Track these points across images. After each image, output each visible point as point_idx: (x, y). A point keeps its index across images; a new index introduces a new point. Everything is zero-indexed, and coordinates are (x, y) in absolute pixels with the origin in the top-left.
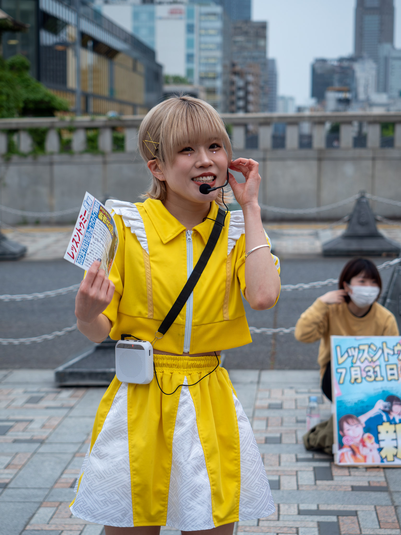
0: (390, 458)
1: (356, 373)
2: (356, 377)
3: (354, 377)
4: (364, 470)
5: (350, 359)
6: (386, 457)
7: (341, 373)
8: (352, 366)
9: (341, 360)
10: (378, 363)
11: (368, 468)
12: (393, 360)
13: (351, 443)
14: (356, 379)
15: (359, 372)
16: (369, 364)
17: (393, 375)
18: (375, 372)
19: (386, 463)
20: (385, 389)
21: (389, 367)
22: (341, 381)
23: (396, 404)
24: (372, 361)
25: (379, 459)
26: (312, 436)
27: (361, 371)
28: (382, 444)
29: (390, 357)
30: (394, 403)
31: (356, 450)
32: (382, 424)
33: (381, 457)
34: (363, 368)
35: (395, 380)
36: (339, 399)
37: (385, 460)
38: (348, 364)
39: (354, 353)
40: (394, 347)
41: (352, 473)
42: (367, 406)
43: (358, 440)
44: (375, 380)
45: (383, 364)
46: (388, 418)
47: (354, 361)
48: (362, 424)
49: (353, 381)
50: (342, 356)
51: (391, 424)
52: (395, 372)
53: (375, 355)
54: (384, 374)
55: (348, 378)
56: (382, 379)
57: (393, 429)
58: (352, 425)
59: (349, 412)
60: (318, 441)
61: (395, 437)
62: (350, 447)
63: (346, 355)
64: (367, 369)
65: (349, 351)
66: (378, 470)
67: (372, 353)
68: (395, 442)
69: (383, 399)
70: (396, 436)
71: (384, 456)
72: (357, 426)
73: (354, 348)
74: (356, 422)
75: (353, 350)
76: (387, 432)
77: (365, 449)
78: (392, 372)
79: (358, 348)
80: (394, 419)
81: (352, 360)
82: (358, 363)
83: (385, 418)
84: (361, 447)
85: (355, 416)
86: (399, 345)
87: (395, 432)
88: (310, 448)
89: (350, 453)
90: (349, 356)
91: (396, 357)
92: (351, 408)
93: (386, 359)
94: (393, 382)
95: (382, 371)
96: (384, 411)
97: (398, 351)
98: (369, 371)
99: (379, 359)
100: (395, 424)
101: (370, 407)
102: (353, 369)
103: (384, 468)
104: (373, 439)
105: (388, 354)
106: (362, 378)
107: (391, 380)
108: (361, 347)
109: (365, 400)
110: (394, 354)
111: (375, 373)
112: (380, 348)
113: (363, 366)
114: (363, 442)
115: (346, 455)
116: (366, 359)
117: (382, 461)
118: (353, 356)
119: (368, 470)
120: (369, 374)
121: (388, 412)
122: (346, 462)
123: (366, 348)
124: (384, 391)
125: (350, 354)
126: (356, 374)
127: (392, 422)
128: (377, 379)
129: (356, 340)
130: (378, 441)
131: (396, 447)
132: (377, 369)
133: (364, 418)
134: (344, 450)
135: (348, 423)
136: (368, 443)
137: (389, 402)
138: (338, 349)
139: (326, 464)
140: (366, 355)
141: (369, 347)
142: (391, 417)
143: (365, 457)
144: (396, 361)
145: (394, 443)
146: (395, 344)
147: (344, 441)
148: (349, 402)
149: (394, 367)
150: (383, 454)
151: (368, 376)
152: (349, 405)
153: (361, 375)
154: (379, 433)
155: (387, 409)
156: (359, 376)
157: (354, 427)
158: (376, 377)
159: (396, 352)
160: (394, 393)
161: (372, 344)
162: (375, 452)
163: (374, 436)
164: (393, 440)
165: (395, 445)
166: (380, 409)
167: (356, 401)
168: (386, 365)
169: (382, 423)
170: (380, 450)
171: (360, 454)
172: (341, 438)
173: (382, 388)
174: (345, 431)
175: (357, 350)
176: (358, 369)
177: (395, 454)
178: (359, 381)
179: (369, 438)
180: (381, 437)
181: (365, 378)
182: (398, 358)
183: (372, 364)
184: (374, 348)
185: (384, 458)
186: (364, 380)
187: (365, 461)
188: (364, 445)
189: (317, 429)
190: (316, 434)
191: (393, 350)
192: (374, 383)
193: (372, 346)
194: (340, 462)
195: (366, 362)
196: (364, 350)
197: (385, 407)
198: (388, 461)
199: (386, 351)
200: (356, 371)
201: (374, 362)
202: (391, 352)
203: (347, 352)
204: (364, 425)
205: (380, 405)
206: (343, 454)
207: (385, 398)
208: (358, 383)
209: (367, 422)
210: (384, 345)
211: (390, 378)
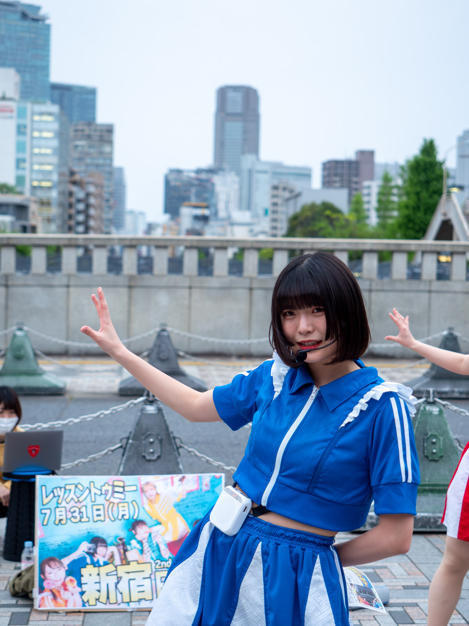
0: (92, 602)
1: (60, 513)
2: (61, 518)
3: (58, 518)
4: (65, 614)
5: (55, 499)
6: (88, 601)
7: (46, 514)
8: (57, 507)
9: (46, 501)
10: (84, 503)
11: (68, 613)
12: (100, 500)
13: (52, 587)
14: (60, 520)
15: (64, 513)
16: (75, 505)
17: (99, 515)
18: (80, 512)
19: (88, 608)
20: (90, 531)
21: (95, 508)
22: (45, 523)
23: (101, 546)
24: (78, 501)
25: (81, 603)
26: (17, 581)
27: (66, 511)
28: (84, 588)
29: (97, 496)
30: (99, 544)
31: (57, 594)
32: (85, 567)
33: (83, 601)
34: (68, 509)
35: (101, 521)
36: (42, 542)
37: (87, 604)
38: (53, 504)
39: (59, 494)
40: (102, 486)
41: (50, 618)
42: (71, 548)
43: (59, 583)
44: (80, 521)
45: (89, 505)
46: (92, 560)
47: (60, 502)
48: (64, 567)
49: (57, 522)
50: (47, 497)
51: (95, 566)
52: (101, 512)
53: (82, 495)
54: (90, 515)
55: (52, 519)
56: (87, 520)
57: (97, 572)
58: (54, 569)
59: (52, 555)
60: (22, 586)
61: (98, 581)
62: (51, 591)
63: (52, 495)
64: (72, 510)
65: (55, 490)
66: (78, 614)
67: (78, 493)
68: (98, 584)
69: (87, 541)
70: (100, 579)
71: (85, 600)
72: (59, 570)
73: (61, 488)
74: (58, 565)
75: (58, 489)
76: (90, 575)
77: (66, 592)
78: (98, 513)
79: (65, 488)
80: (98, 561)
81: (58, 500)
82: (64, 504)
83: (88, 560)
84: (62, 591)
85: (58, 559)
86: (107, 485)
87: (99, 574)
88: (15, 595)
89: (51, 597)
90: (54, 496)
91: (103, 496)
92: (54, 550)
93: (93, 500)
94: (99, 522)
95: (88, 512)
96: (88, 553)
97: (106, 491)
98: (75, 512)
99: (85, 499)
100: (100, 566)
101: (73, 548)
102: (57, 510)
103: (85, 612)
104: (75, 583)
105: (95, 494)
106: (67, 519)
107: (97, 521)
108: (68, 487)
109: (69, 542)
110: (101, 494)
111: (81, 514)
112: (87, 488)
113: (68, 507)
114: (64, 585)
115: (46, 599)
116: (72, 499)
117: (84, 605)
118: (59, 496)
119: (68, 614)
120: (74, 514)
121: (92, 554)
122: (46, 606)
123: (72, 487)
124: (89, 533)
125: (56, 495)
126: (60, 515)
127: (96, 564)
128: (82, 520)
129: (62, 479)
130: (80, 584)
131: (99, 591)
132: (83, 510)
133: (66, 561)
134: (44, 594)
135: (50, 566)
136: (70, 586)
137: (93, 545)
138: (44, 488)
139: (27, 610)
140: (72, 495)
141: (76, 487)
142: (95, 560)
143: (66, 601)
144: (103, 502)
145: (97, 587)
146: (103, 484)
147: (45, 584)
148: (53, 544)
149: (101, 507)
150: (85, 598)
151: (73, 517)
152: (51, 547)
153: (66, 516)
154: (82, 576)
155: (91, 551)
156: (64, 517)
157: (56, 570)
158: (81, 518)
159: (103, 492)
160: (99, 534)
161: (79, 483)
162: (77, 596)
163: (77, 579)
164: (96, 583)
165: (98, 589)
166: (84, 552)
167: (60, 543)
168: (93, 505)
169: (85, 565)
170: (82, 593)
171: (61, 599)
172: (41, 581)
173: (87, 529)
174: (47, 575)
175: (63, 490)
176: (63, 509)
177: (97, 598)
178: (63, 522)
179: (71, 580)
180: (83, 580)
181: (70, 519)
182: (105, 498)
183: (78, 505)
184: (81, 488)
185: (85, 603)
186: (69, 521)
187: (66, 606)
188: (66, 589)
189: (23, 574)
190: (20, 579)
191: (101, 490)
192: (80, 523)
193: (79, 486)
194: (39, 607)
195: (72, 501)
196: (70, 490)
197: (90, 549)
198: (89, 605)
199: (93, 490)
200: (61, 511)
201: (80, 502)
202: (99, 492)
203: (53, 492)
204: (67, 568)
205: (85, 546)
206: (43, 599)
207: (90, 540)
208: (62, 524)
209: (69, 565)
210: (92, 484)
211: (96, 518)
